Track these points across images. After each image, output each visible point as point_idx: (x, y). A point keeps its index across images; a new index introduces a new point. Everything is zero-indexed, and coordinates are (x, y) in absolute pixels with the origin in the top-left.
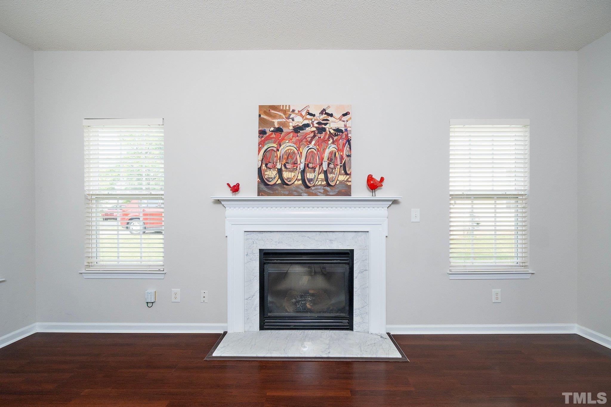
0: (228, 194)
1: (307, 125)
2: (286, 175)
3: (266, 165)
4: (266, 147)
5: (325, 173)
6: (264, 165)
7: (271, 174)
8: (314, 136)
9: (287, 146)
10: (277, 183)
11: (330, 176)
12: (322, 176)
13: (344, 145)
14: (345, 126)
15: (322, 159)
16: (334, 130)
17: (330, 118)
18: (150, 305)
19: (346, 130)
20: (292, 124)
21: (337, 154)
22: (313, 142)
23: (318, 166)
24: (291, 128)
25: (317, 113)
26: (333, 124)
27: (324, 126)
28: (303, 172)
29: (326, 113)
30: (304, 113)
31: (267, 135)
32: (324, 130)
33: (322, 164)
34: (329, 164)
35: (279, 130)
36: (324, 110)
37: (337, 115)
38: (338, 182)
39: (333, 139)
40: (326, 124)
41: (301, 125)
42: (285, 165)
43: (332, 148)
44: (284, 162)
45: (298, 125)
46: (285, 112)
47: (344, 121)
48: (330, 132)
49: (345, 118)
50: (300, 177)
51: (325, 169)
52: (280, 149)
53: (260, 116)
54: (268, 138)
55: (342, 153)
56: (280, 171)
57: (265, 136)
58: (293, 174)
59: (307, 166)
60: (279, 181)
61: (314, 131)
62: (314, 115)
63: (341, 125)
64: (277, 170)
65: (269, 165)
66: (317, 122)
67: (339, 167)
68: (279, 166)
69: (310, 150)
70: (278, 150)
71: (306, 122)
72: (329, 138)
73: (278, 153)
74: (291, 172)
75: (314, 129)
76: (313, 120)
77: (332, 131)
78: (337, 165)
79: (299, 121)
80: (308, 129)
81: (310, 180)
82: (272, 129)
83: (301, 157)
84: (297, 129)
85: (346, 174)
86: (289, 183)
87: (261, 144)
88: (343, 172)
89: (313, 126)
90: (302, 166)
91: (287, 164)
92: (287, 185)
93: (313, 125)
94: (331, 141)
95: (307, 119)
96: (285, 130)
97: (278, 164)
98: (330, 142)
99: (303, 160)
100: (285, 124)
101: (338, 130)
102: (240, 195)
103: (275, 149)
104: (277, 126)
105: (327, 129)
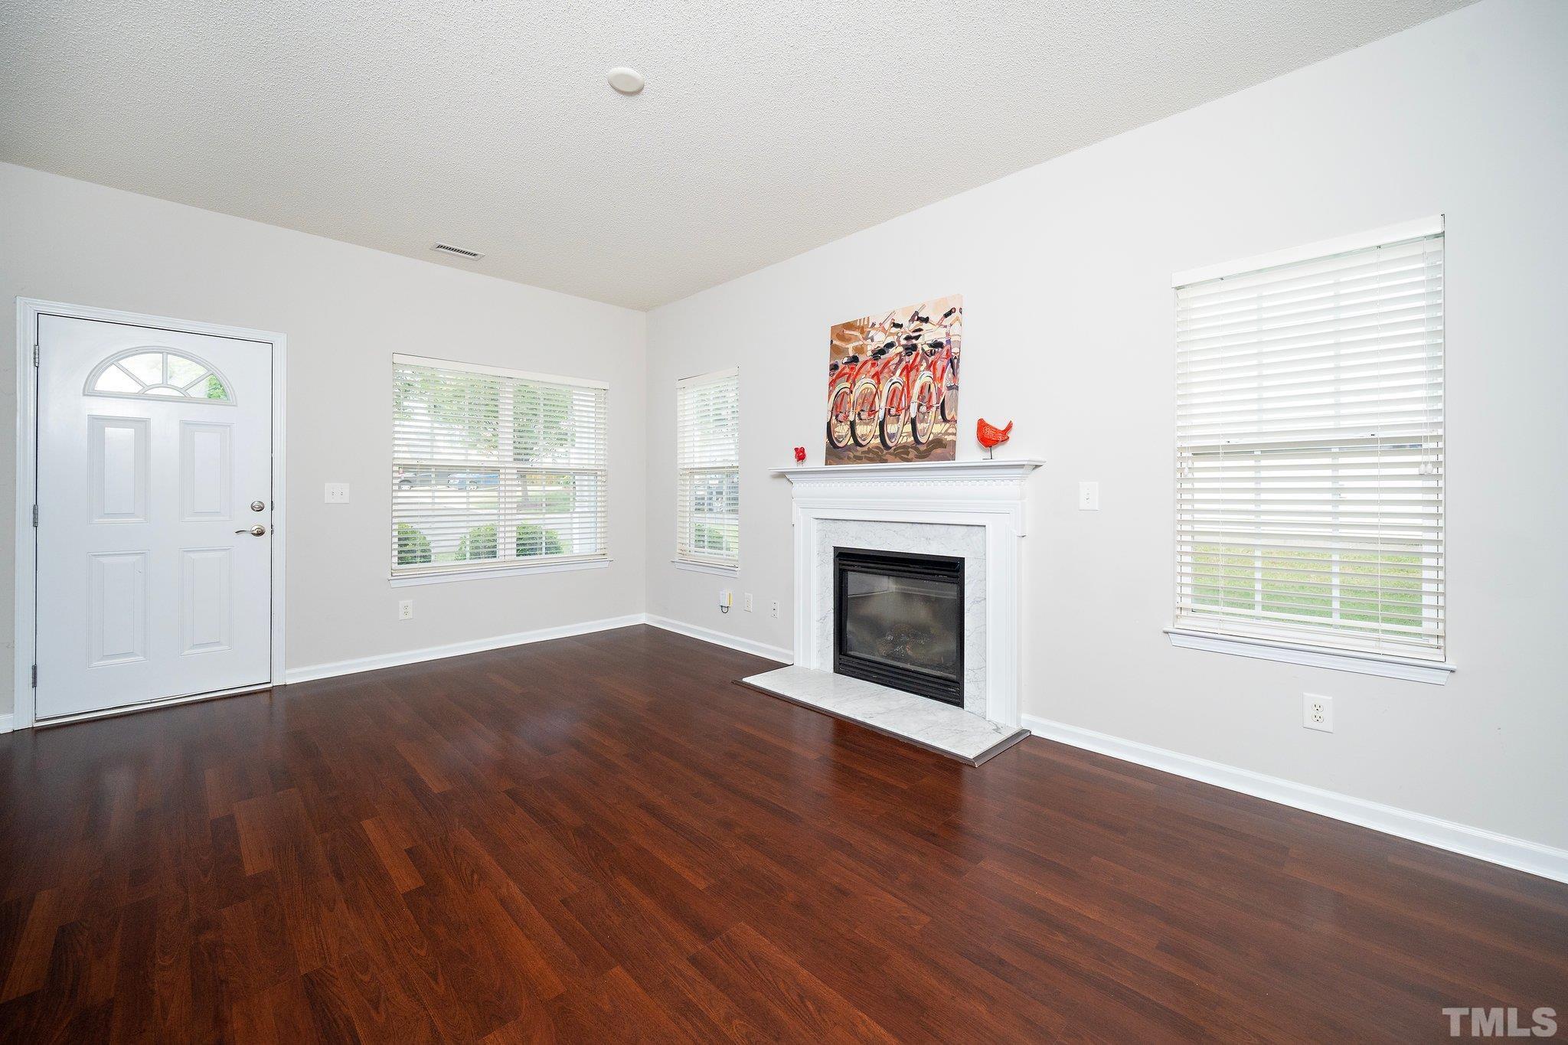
0: (792, 464)
1: (890, 345)
2: (860, 430)
3: (837, 416)
4: (837, 390)
5: (913, 422)
6: (834, 418)
7: (842, 430)
8: (901, 361)
9: (864, 383)
10: (849, 444)
11: (920, 426)
12: (908, 428)
13: (943, 371)
14: (948, 334)
15: (909, 397)
16: (931, 346)
17: (924, 326)
18: (725, 610)
19: (949, 342)
20: (871, 347)
21: (932, 386)
22: (898, 372)
23: (904, 411)
24: (869, 353)
25: (903, 320)
26: (930, 334)
27: (914, 341)
28: (882, 425)
29: (919, 319)
30: (887, 326)
31: (839, 370)
32: (914, 347)
33: (909, 408)
34: (920, 405)
35: (855, 359)
36: (917, 313)
37: (935, 318)
38: (932, 436)
39: (927, 361)
40: (917, 338)
41: (882, 346)
42: (859, 414)
43: (924, 377)
44: (859, 410)
45: (878, 347)
46: (862, 330)
47: (945, 327)
48: (923, 349)
49: (947, 321)
50: (878, 433)
51: (913, 416)
52: (854, 391)
53: (832, 341)
54: (840, 375)
55: (939, 386)
56: (853, 425)
57: (837, 372)
58: (869, 427)
59: (888, 412)
60: (852, 441)
61: (900, 353)
62: (900, 326)
63: (940, 335)
64: (849, 423)
65: (841, 417)
66: (904, 336)
67: (934, 409)
68: (851, 418)
69: (893, 386)
70: (851, 392)
71: (889, 340)
72: (921, 361)
73: (852, 396)
74: (867, 424)
75: (900, 349)
76: (900, 335)
77: (927, 348)
78: (931, 406)
79: (880, 340)
80: (892, 351)
81: (892, 436)
82: (846, 360)
83: (880, 399)
84: (879, 353)
85: (945, 420)
86: (864, 443)
87: (832, 384)
88: (940, 417)
89: (900, 345)
90: (881, 414)
91: (862, 413)
92: (861, 446)
93: (899, 341)
94: (925, 364)
95: (892, 334)
96: (862, 359)
97: (851, 413)
98: (922, 368)
99: (883, 404)
100: (860, 350)
101: (937, 345)
102: (806, 465)
103: (848, 391)
104: (851, 354)
105: (919, 346)
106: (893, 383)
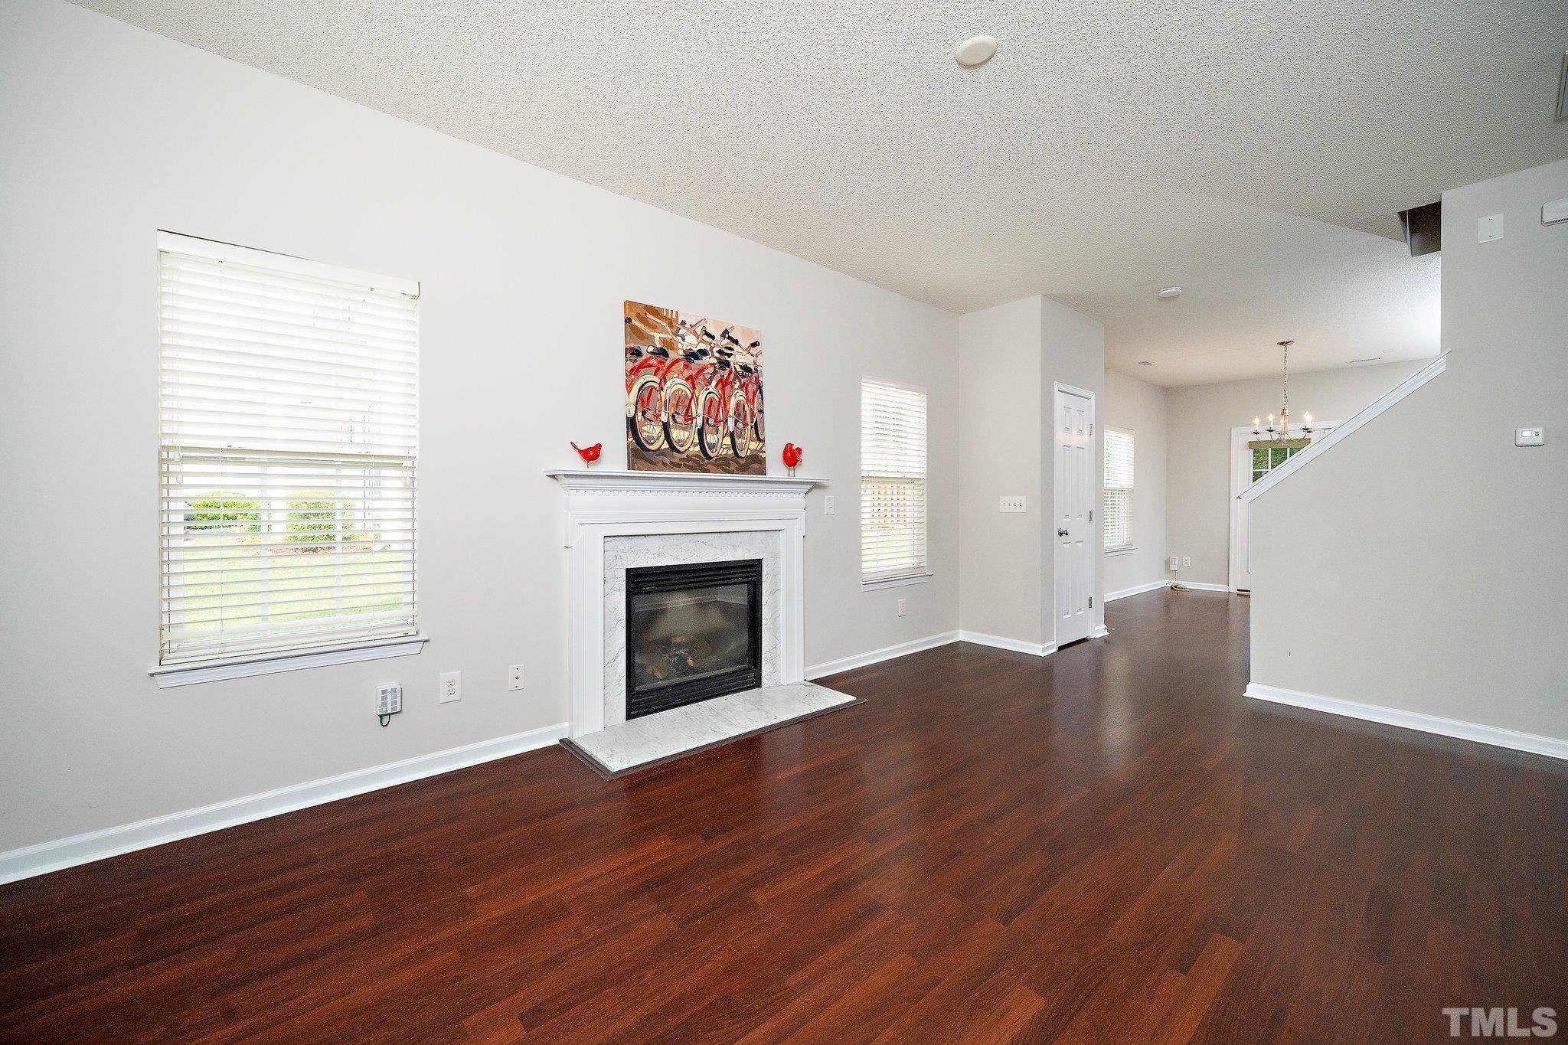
0: (579, 465)
1: (704, 353)
2: (676, 434)
3: (644, 413)
4: (641, 381)
5: (732, 435)
6: (640, 414)
7: (651, 430)
8: (715, 372)
9: (676, 384)
10: (663, 447)
11: (739, 441)
12: (728, 441)
13: (754, 394)
14: (755, 363)
15: (726, 411)
16: (741, 367)
17: (734, 346)
18: (386, 720)
19: (756, 370)
20: (682, 347)
21: (746, 405)
22: (714, 383)
23: (722, 423)
24: (681, 352)
25: (717, 334)
26: (739, 358)
27: (727, 359)
28: (701, 432)
29: (729, 338)
30: (699, 330)
31: (644, 358)
32: (727, 364)
33: (727, 421)
34: (736, 422)
35: (663, 353)
36: (726, 331)
37: (745, 343)
38: (749, 452)
39: (740, 381)
40: (730, 355)
41: (695, 350)
42: (673, 416)
43: (737, 397)
44: (672, 412)
45: (691, 349)
46: (671, 324)
47: (753, 355)
48: (735, 368)
49: (754, 351)
50: (697, 440)
51: (732, 430)
52: (665, 388)
53: (628, 320)
54: (644, 365)
55: (752, 407)
56: (666, 427)
57: (640, 360)
58: (687, 434)
59: (706, 421)
60: (666, 445)
61: (714, 364)
62: (713, 337)
63: (748, 360)
64: (661, 424)
65: (649, 414)
66: (718, 349)
67: (749, 427)
68: (664, 418)
69: (709, 396)
70: (662, 389)
71: (702, 346)
72: (734, 379)
73: (663, 393)
74: (684, 429)
75: (714, 361)
76: (712, 345)
77: (739, 369)
78: (747, 425)
79: (692, 343)
80: (706, 360)
81: (712, 446)
82: (651, 349)
83: (697, 404)
84: (691, 356)
85: (759, 440)
86: (681, 449)
87: (634, 372)
88: (755, 436)
89: (713, 356)
90: (699, 421)
91: (677, 416)
92: (678, 451)
93: (712, 352)
94: (738, 384)
95: (703, 341)
96: (672, 355)
97: (663, 413)
98: (736, 386)
99: (700, 411)
100: (671, 345)
101: (746, 368)
102: (602, 467)
103: (657, 386)
104: (659, 346)
105: (732, 364)
106: (709, 393)
